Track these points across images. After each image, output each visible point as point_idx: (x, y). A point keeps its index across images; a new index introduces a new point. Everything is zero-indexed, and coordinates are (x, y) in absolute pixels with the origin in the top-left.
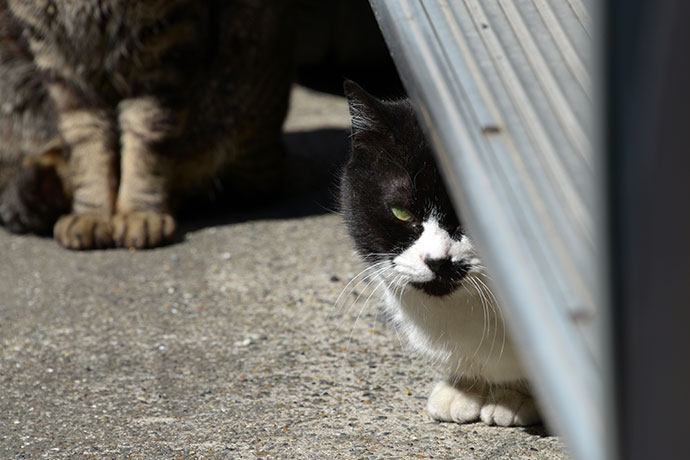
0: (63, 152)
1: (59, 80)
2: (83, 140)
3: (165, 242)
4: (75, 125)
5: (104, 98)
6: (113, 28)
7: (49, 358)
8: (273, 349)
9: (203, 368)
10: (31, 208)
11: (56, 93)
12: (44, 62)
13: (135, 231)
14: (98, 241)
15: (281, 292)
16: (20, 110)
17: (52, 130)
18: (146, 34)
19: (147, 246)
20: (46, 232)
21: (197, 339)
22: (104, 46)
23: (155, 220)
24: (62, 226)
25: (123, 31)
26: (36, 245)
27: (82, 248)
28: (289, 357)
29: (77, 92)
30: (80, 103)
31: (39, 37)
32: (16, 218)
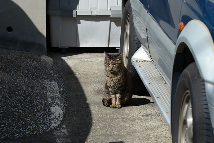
0: (111, 98)
1: (111, 92)
2: (113, 98)
3: (120, 108)
4: (112, 96)
5: (115, 93)
6: (116, 87)
7: (112, 118)
8: (132, 118)
9: (126, 119)
10: (108, 103)
11: (111, 93)
12: (110, 90)
13: (118, 107)
14: (114, 108)
15: (132, 113)
16: (107, 94)
17: (110, 96)
18: (119, 88)
19: (119, 108)
20: (109, 106)
21: (125, 117)
22: (115, 88)
23: (120, 106)
24: (111, 106)
25: (117, 87)
26: (108, 107)
27: (113, 108)
28: (134, 119)
29: (113, 93)
30: (113, 94)
31: (109, 87)
32: (107, 104)
